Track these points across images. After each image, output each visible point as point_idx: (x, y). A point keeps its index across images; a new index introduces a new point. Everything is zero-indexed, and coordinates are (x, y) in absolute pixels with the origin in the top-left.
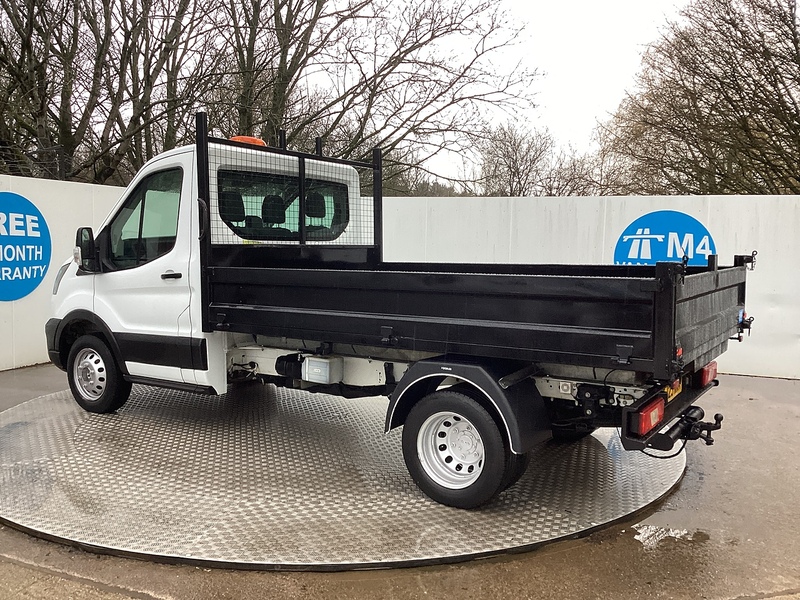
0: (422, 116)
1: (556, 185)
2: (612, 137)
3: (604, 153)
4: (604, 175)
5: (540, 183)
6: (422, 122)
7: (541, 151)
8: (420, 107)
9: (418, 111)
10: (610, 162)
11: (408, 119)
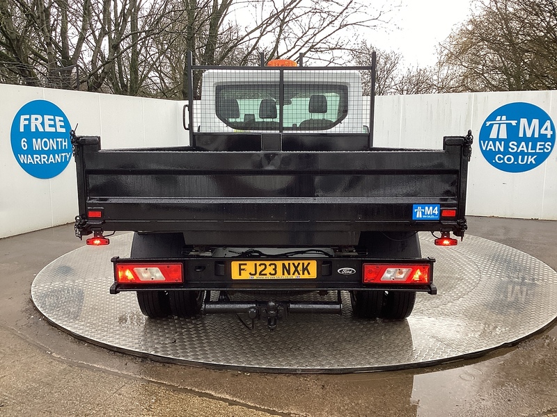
0: (318, 38)
1: (405, 88)
2: (446, 52)
3: (440, 64)
4: (440, 80)
5: (395, 87)
6: (318, 43)
7: (394, 65)
8: (317, 32)
9: (315, 35)
10: (445, 71)
11: (307, 42)
